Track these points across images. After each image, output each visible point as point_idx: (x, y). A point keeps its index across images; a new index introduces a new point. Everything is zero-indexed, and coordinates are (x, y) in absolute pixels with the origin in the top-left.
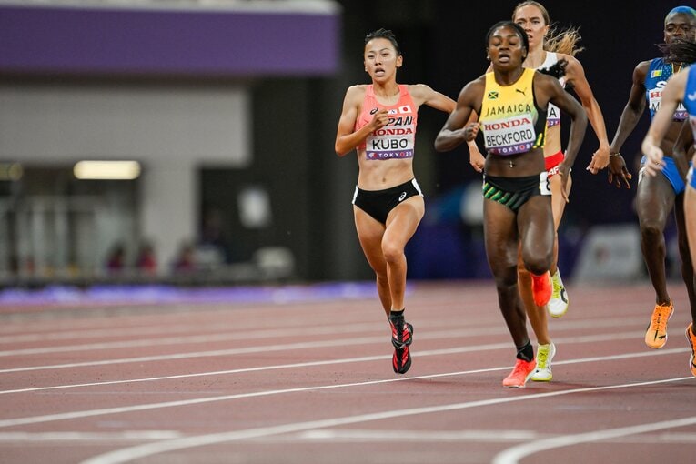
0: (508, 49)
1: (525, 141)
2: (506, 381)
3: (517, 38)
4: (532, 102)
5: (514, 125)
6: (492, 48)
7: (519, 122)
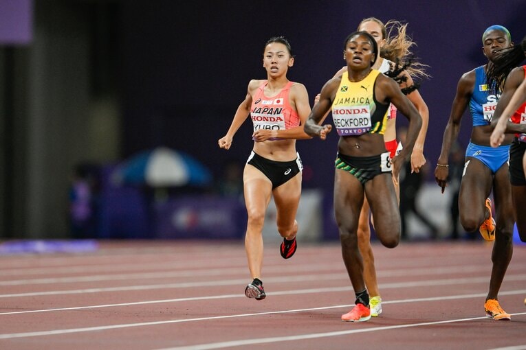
0: (361, 53)
1: (362, 126)
2: (345, 316)
3: (369, 45)
4: (372, 96)
5: (354, 113)
6: (349, 50)
7: (359, 111)
